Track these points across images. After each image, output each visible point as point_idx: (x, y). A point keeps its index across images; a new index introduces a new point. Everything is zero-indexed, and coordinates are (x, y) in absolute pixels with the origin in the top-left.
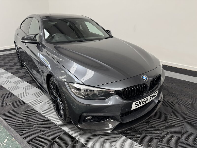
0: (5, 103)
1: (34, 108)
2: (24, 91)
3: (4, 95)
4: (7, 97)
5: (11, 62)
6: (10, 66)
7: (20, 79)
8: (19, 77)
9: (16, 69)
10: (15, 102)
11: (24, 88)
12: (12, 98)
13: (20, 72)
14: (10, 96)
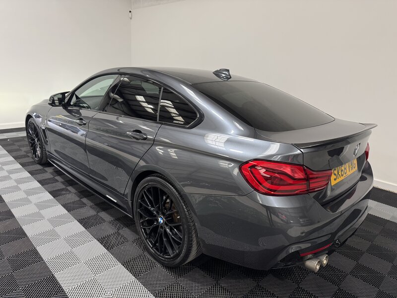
2: (36, 210)
12: (8, 222)
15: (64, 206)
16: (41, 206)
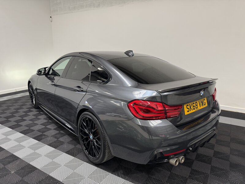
0: (7, 170)
1: (50, 175)
3: (4, 159)
4: (9, 163)
5: (6, 113)
6: (5, 118)
7: (22, 135)
8: (21, 132)
9: (15, 121)
10: (22, 169)
11: (30, 147)
13: (22, 126)
14: (14, 161)
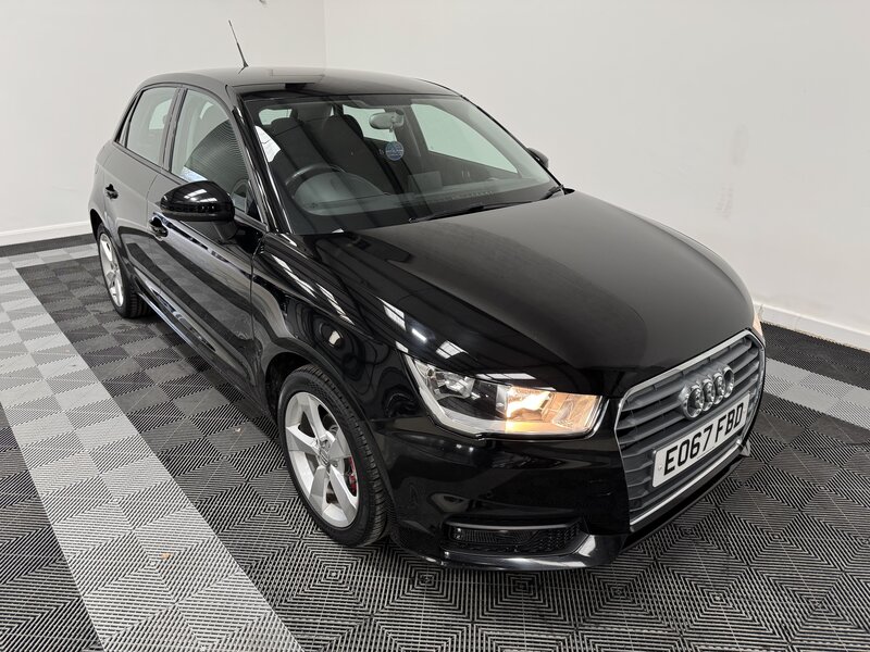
15: (132, 418)
16: (80, 418)
